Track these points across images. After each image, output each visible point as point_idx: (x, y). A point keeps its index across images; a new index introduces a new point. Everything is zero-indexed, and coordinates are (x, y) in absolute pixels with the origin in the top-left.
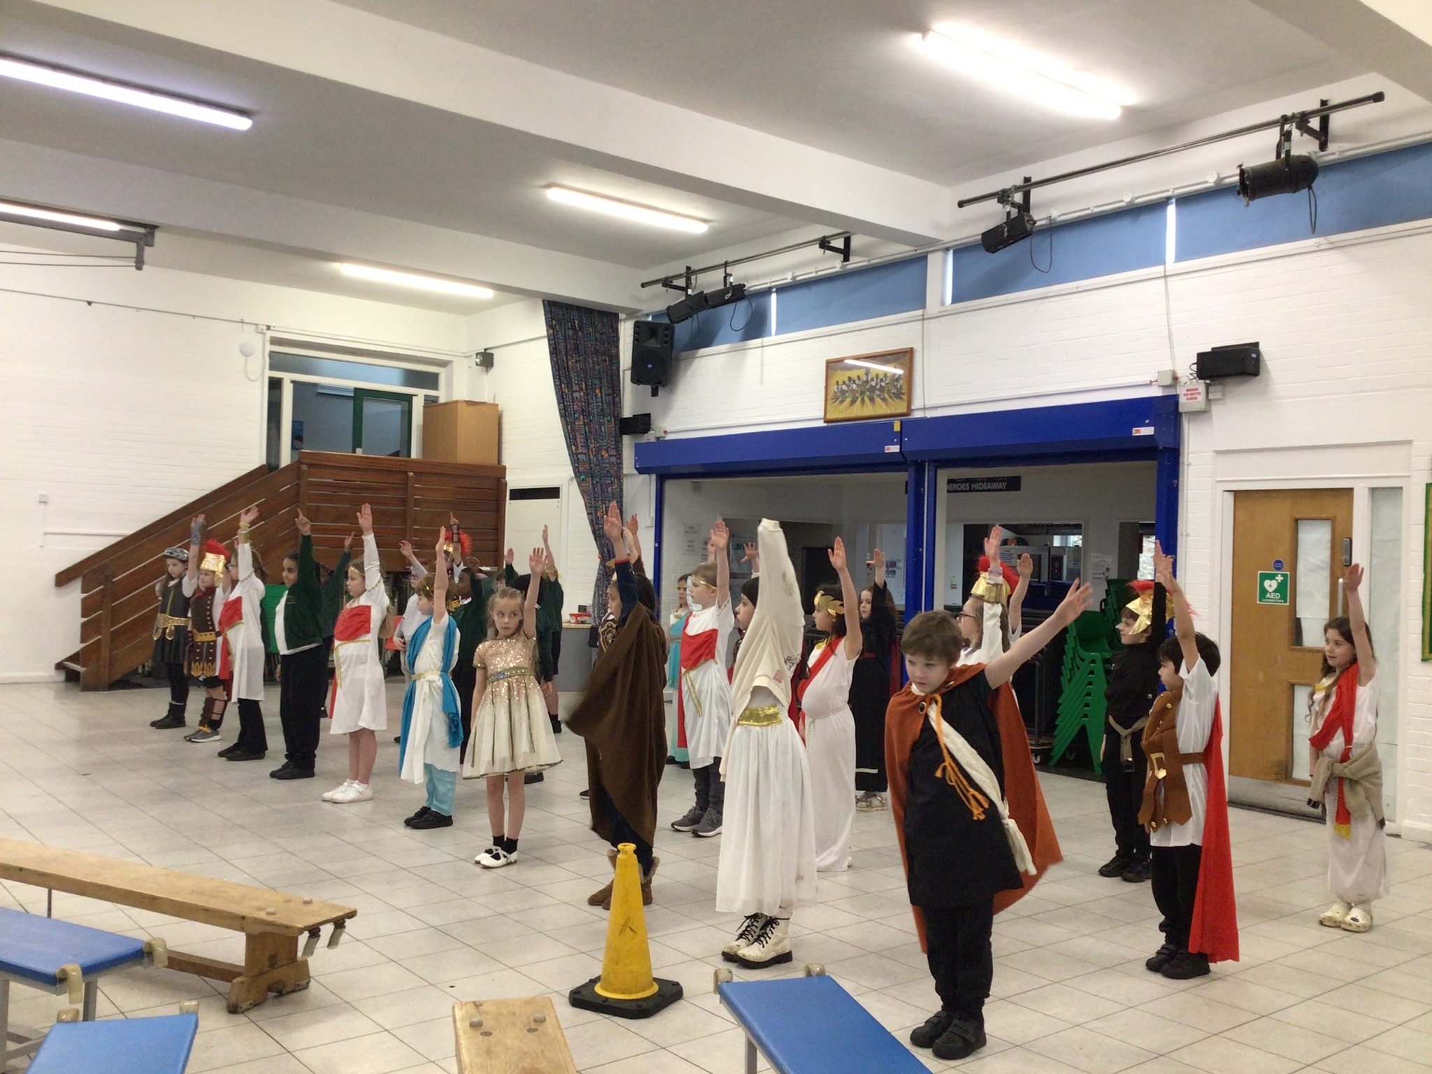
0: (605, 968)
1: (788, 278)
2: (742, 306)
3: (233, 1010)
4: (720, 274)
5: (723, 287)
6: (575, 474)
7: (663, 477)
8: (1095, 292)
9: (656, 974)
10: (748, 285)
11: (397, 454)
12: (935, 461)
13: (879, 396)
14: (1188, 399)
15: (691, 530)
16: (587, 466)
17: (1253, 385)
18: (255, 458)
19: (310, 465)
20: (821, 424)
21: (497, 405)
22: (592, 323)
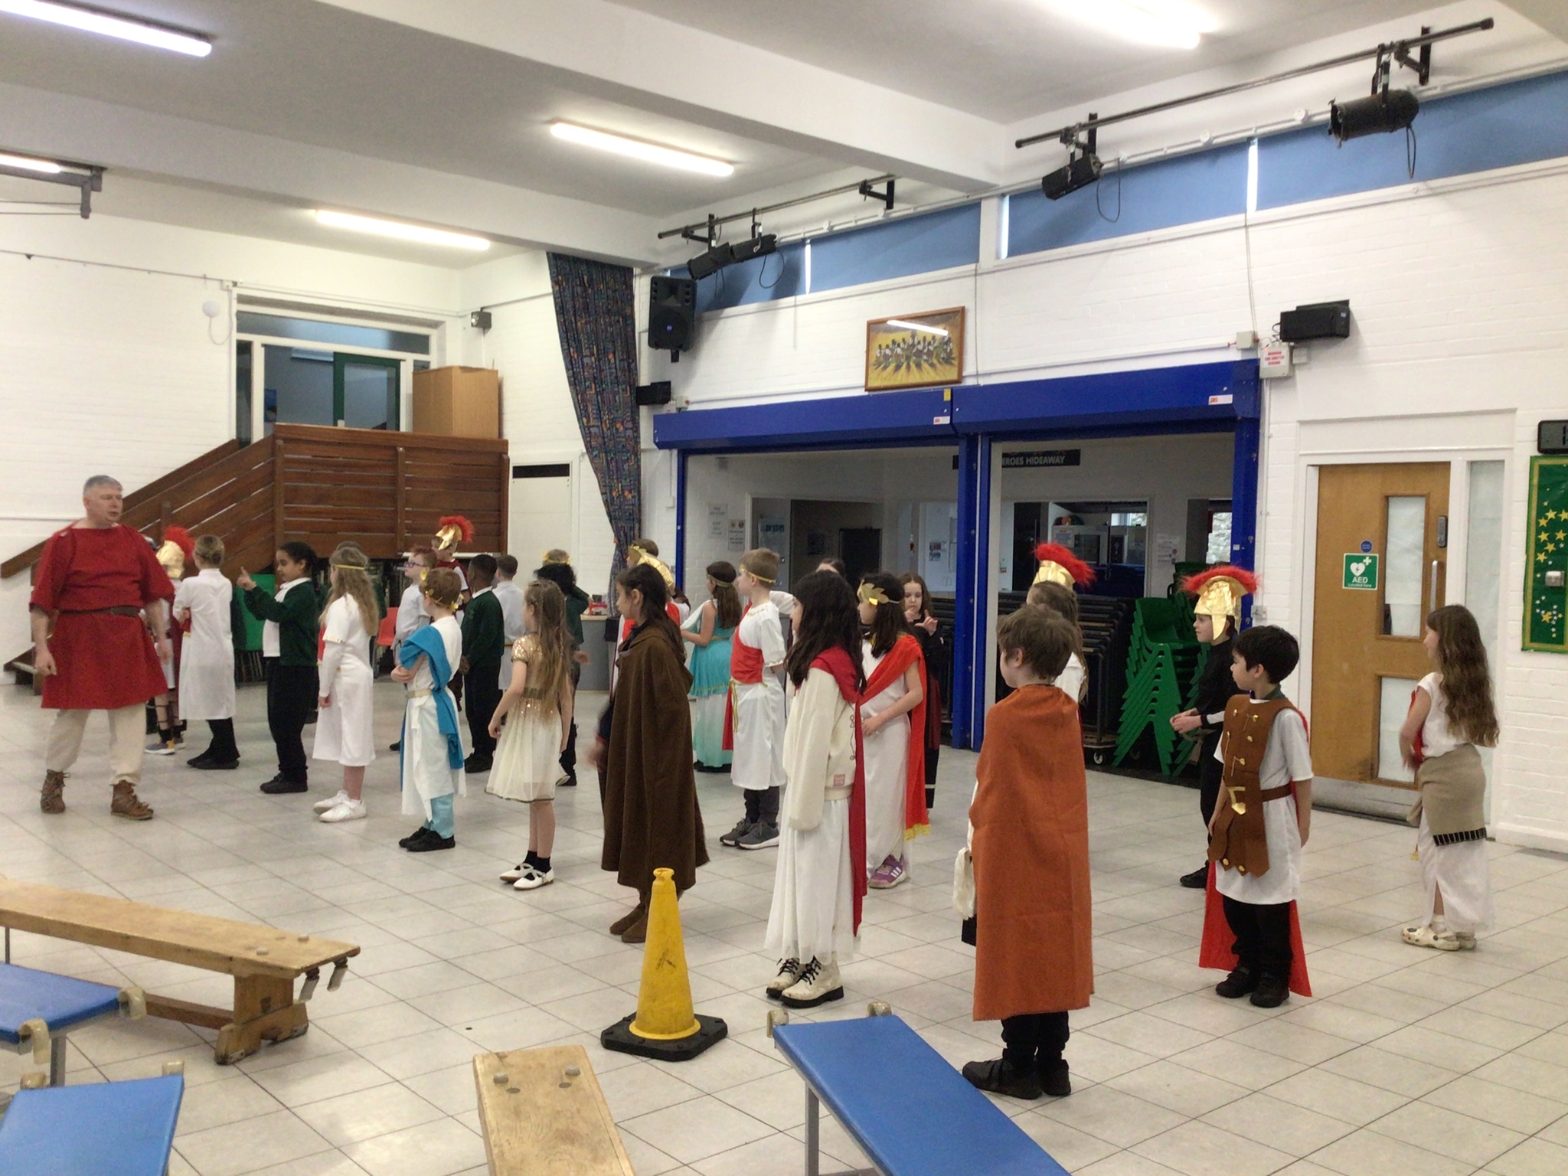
0: (641, 1005)
1: (823, 228)
2: (772, 260)
3: (222, 1061)
4: (747, 223)
5: (750, 238)
6: (587, 449)
7: (685, 453)
8: (1168, 244)
9: (697, 1012)
10: (778, 237)
11: (383, 426)
12: (989, 434)
13: (926, 361)
14: (1269, 364)
15: (716, 511)
16: (600, 440)
17: (1342, 347)
18: (224, 432)
19: (285, 440)
20: (862, 392)
21: (497, 372)
22: (603, 278)
